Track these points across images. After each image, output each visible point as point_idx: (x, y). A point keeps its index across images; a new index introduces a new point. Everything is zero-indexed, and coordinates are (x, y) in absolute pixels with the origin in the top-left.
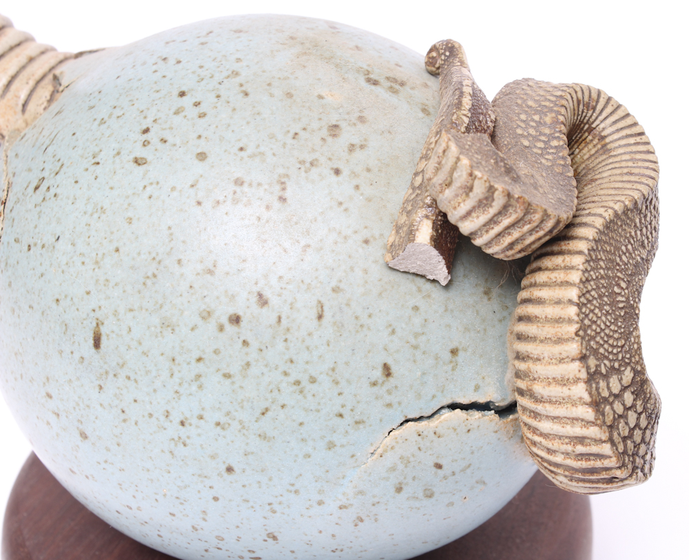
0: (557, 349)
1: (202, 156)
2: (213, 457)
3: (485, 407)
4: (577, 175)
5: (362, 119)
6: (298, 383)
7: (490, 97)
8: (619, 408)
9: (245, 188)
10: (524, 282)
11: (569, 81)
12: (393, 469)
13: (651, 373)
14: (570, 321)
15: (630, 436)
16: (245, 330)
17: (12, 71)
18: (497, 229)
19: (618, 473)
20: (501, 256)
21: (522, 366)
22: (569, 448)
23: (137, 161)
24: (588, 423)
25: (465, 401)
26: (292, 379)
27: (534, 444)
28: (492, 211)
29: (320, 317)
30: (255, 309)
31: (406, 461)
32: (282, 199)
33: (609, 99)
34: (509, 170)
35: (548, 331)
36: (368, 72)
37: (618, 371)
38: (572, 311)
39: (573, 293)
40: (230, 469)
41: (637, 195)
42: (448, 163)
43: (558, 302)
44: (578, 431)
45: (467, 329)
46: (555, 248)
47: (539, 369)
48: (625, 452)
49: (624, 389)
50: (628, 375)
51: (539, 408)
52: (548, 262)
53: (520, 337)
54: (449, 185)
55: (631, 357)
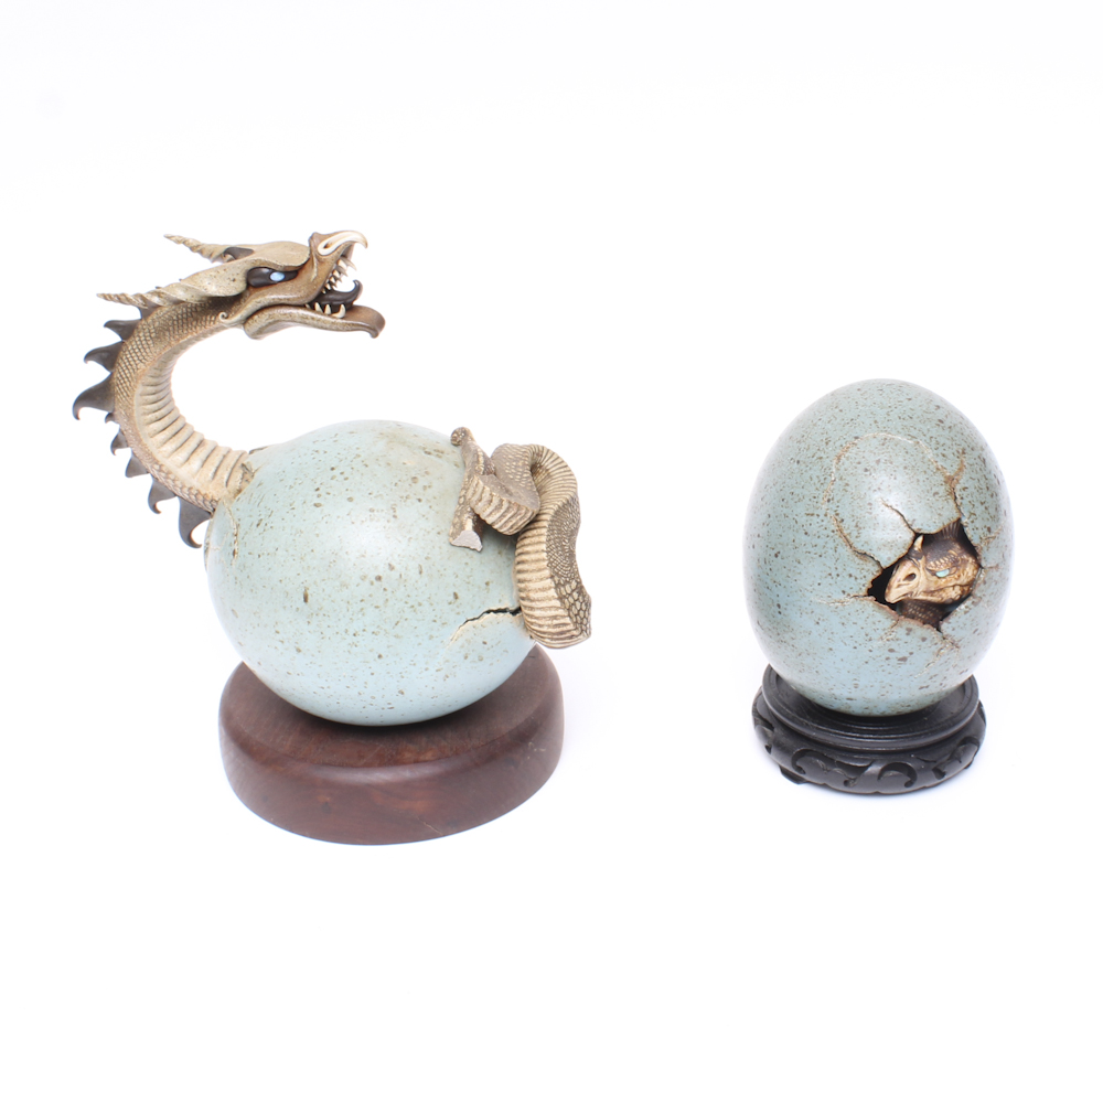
0: (539, 574)
1: (350, 499)
2: (371, 651)
3: (504, 611)
4: (538, 491)
5: (427, 473)
6: (412, 607)
7: (489, 455)
8: (571, 600)
9: (375, 513)
10: (518, 545)
11: (528, 444)
12: (462, 647)
13: (584, 583)
14: (544, 560)
15: (578, 614)
16: (384, 583)
17: (216, 465)
18: (505, 519)
19: (575, 633)
20: (507, 533)
21: (522, 585)
22: (550, 622)
23: (316, 505)
24: (557, 608)
25: (495, 608)
26: (409, 605)
27: (532, 624)
28: (502, 511)
29: (421, 573)
30: (388, 572)
31: (468, 641)
32: (395, 517)
33: (548, 451)
34: (507, 491)
35: (534, 566)
36: (424, 448)
37: (569, 582)
38: (544, 555)
39: (544, 547)
40: (380, 656)
41: (568, 497)
42: (479, 490)
43: (537, 552)
44: (553, 613)
45: (492, 572)
46: (532, 526)
47: (531, 585)
48: (576, 622)
49: (573, 591)
50: (574, 584)
51: (533, 604)
52: (529, 534)
53: (519, 572)
54: (480, 500)
55: (574, 575)
